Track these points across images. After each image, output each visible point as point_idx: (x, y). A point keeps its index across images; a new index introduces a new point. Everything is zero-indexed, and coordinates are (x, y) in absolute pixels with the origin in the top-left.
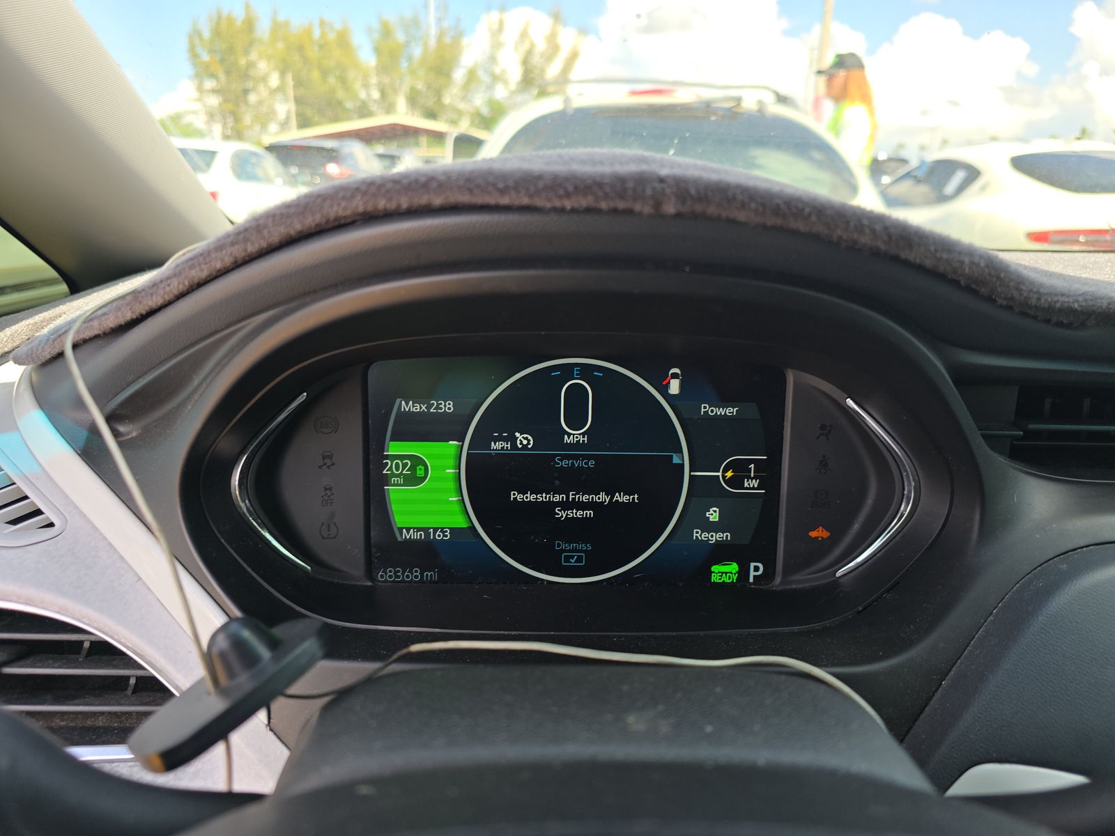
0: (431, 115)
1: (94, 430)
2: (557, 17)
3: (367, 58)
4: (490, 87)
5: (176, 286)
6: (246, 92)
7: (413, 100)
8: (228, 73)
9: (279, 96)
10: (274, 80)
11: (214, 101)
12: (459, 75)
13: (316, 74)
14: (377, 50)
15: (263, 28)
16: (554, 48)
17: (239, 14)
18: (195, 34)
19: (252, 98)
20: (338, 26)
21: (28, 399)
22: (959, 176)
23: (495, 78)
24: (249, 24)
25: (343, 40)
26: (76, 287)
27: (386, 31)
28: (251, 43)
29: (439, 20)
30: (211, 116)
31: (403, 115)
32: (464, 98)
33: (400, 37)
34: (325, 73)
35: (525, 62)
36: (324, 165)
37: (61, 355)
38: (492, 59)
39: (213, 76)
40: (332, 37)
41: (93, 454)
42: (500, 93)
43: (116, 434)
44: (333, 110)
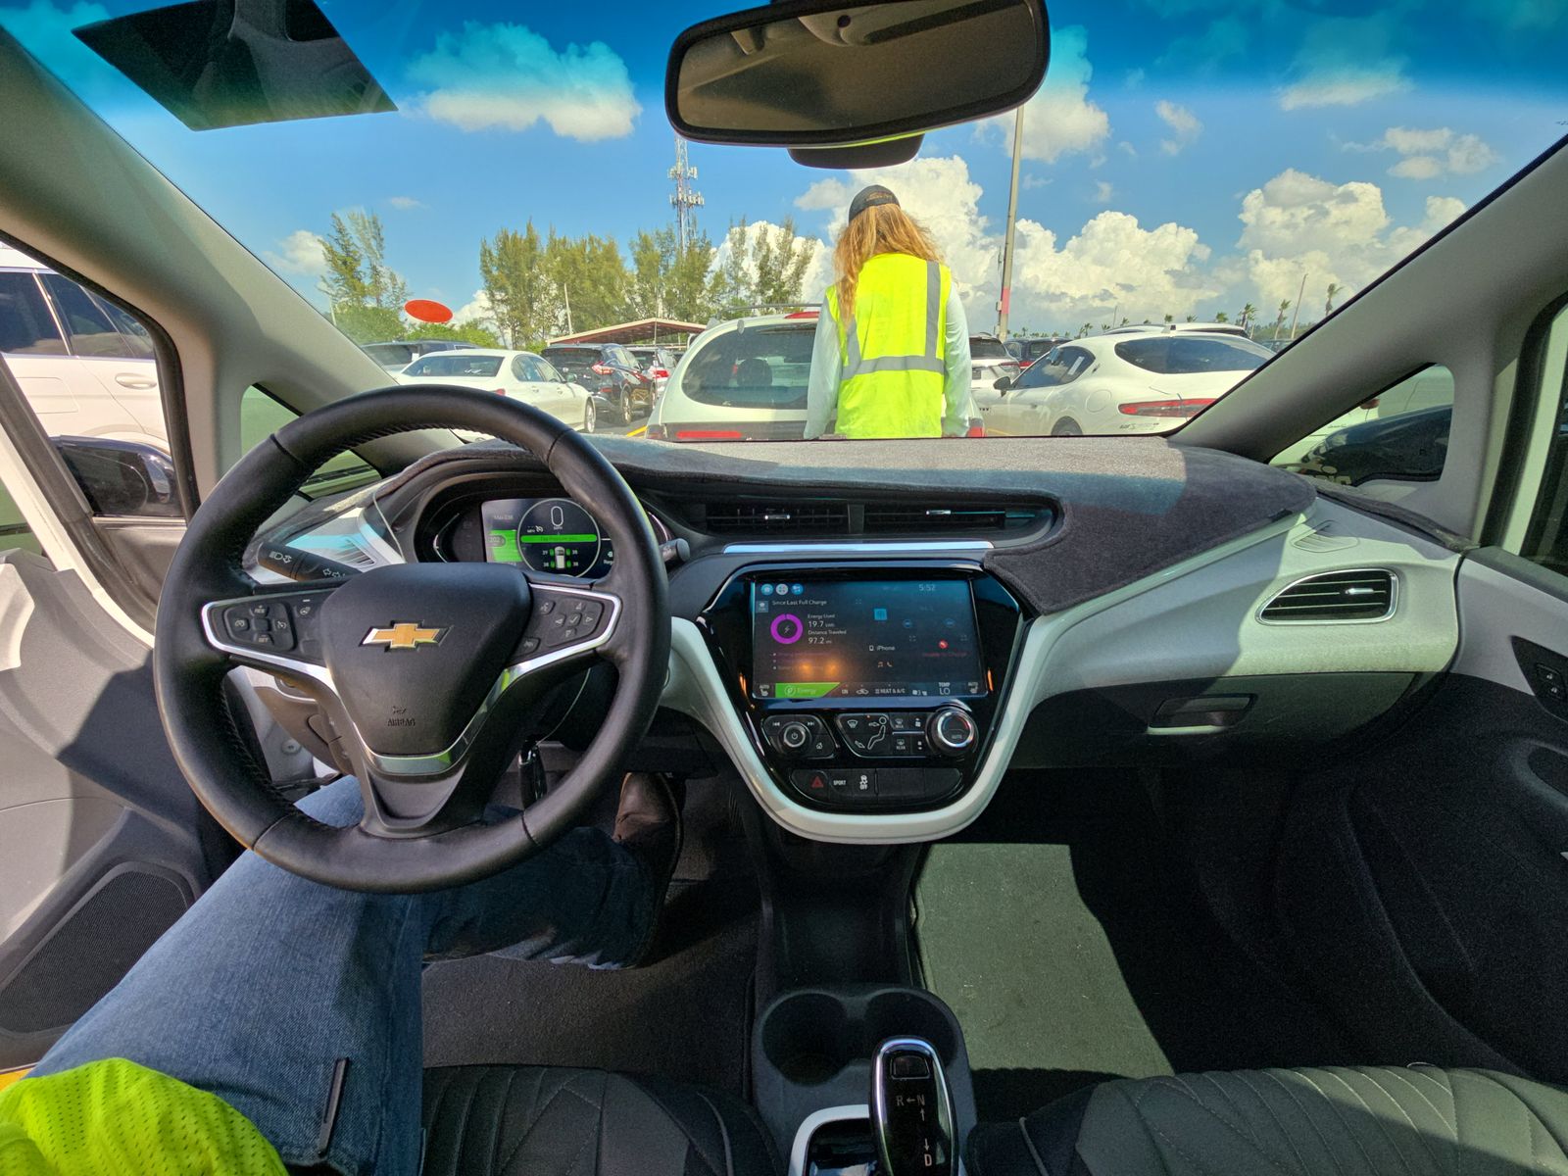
0: (685, 316)
1: (387, 530)
2: (788, 228)
3: (630, 267)
4: (736, 289)
5: (405, 479)
6: (531, 301)
7: (669, 303)
8: (515, 285)
9: (558, 303)
10: (554, 291)
11: (504, 309)
12: (708, 280)
13: (587, 284)
14: (638, 261)
15: (543, 245)
16: (788, 254)
17: (523, 234)
18: (486, 253)
19: (536, 306)
20: (605, 242)
21: (363, 521)
22: (1081, 359)
23: (739, 281)
24: (532, 243)
25: (610, 255)
26: (384, 475)
27: (646, 246)
28: (533, 261)
29: (689, 234)
30: (502, 322)
31: (662, 316)
32: (711, 299)
33: (658, 249)
34: (595, 283)
35: (762, 267)
36: (590, 365)
37: (373, 504)
38: (737, 265)
39: (502, 288)
40: (600, 252)
41: (386, 537)
42: (743, 293)
43: (394, 531)
44: (604, 313)
